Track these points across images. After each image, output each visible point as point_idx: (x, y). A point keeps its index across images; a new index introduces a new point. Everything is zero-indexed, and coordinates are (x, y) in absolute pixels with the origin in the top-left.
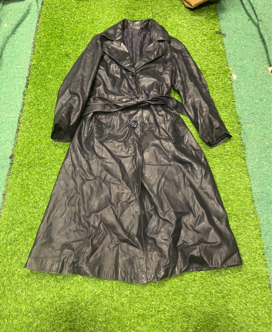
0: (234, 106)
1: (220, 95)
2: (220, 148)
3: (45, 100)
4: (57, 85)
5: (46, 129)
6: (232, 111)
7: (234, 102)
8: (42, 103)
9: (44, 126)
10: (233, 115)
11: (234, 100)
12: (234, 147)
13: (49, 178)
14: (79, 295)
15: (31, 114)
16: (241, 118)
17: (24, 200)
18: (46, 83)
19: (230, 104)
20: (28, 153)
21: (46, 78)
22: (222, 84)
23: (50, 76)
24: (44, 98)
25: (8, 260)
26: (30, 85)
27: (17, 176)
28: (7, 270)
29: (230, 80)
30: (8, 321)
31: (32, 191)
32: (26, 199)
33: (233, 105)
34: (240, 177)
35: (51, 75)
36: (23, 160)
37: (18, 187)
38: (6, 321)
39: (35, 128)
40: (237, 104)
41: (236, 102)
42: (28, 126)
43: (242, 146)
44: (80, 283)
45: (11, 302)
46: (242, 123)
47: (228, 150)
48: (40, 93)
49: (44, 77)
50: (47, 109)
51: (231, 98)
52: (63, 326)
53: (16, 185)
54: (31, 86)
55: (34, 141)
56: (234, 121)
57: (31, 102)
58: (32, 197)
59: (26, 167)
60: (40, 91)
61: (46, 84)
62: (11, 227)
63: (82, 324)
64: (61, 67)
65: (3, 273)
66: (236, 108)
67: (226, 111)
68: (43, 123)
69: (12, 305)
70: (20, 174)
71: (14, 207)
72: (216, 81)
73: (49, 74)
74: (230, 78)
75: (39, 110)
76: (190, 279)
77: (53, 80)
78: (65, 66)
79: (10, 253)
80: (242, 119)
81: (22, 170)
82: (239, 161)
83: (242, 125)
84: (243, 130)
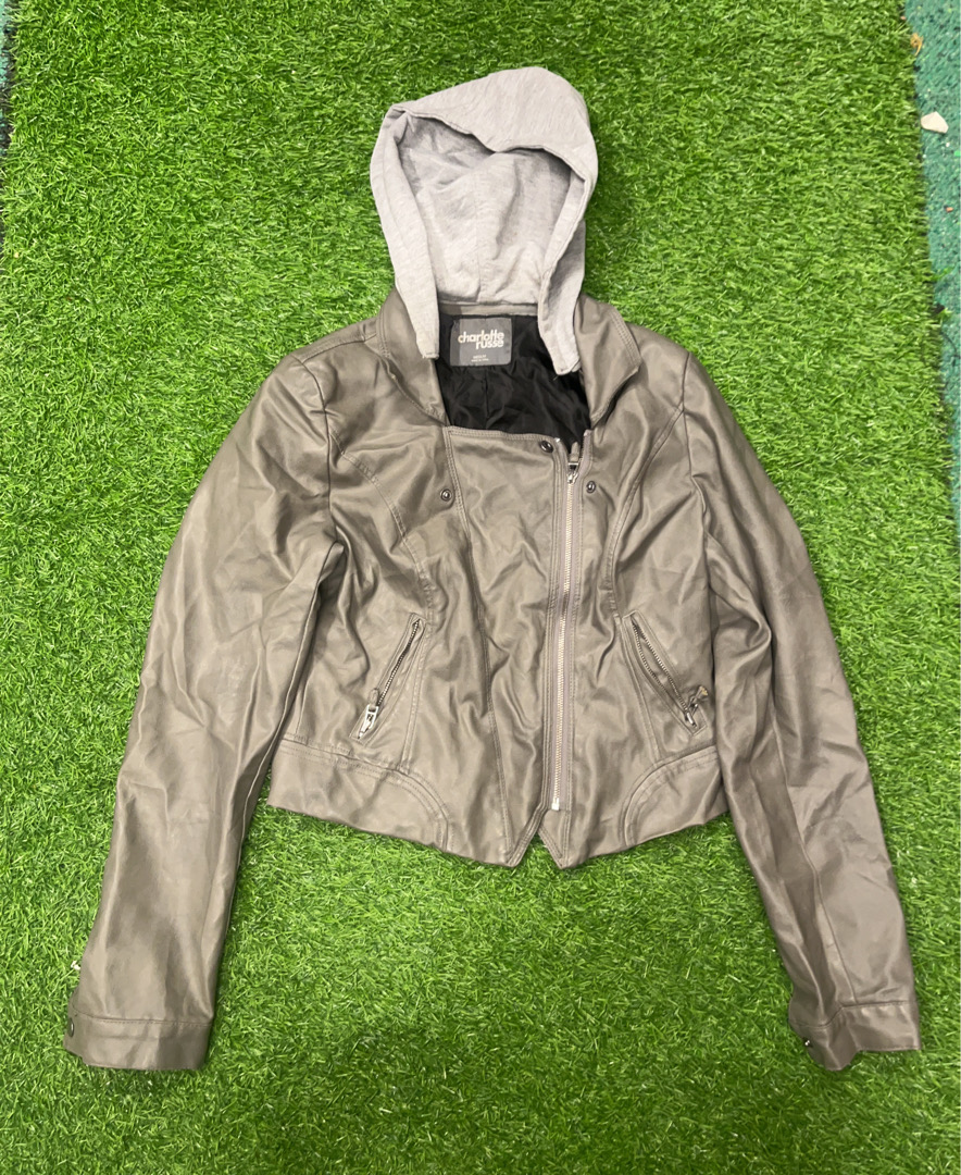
0: (921, 228)
1: (864, 173)
2: (847, 430)
3: (92, 206)
4: (138, 131)
5: (112, 353)
6: (910, 251)
7: (921, 206)
8: (80, 219)
9: (101, 337)
10: (913, 274)
11: (921, 199)
12: (904, 427)
13: (144, 572)
14: (301, 1028)
15: (37, 277)
16: (947, 285)
17: (58, 670)
18: (87, 119)
19: (906, 220)
20: (47, 466)
21: (85, 95)
22: (876, 116)
23: (102, 85)
24: (83, 195)
25: (22, 907)
26: (18, 134)
27: (13, 569)
28: (26, 943)
29: (908, 98)
30: (51, 1122)
31: (82, 633)
32: (64, 664)
33: (916, 222)
34: (922, 558)
35: (110, 78)
36: (29, 496)
37: (25, 615)
38: (47, 1123)
39: (65, 345)
40: (935, 218)
41: (931, 207)
42: (33, 336)
43: (942, 420)
44: (302, 984)
45: (57, 1058)
46: (947, 311)
47: (878, 441)
48: (64, 170)
49: (75, 90)
50: (107, 252)
51: (911, 187)
52: (252, 1137)
53: (17, 607)
54: (22, 138)
55: (66, 406)
56: (915, 302)
57: (30, 217)
58: (86, 654)
59: (46, 527)
60: (63, 162)
61: (89, 126)
62: (20, 781)
63: (320, 1125)
64: (149, 35)
65: (12, 956)
66: (931, 238)
67: (886, 255)
68: (95, 321)
69: (59, 1069)
70: (25, 558)
71: (20, 697)
72: (846, 101)
73: (97, 73)
74: (908, 86)
75: (68, 257)
76: (708, 962)
77: (115, 104)
78: (166, 31)
79: (28, 880)
80: (951, 288)
81: (32, 542)
82: (924, 487)
83: (947, 319)
84: (949, 341)
